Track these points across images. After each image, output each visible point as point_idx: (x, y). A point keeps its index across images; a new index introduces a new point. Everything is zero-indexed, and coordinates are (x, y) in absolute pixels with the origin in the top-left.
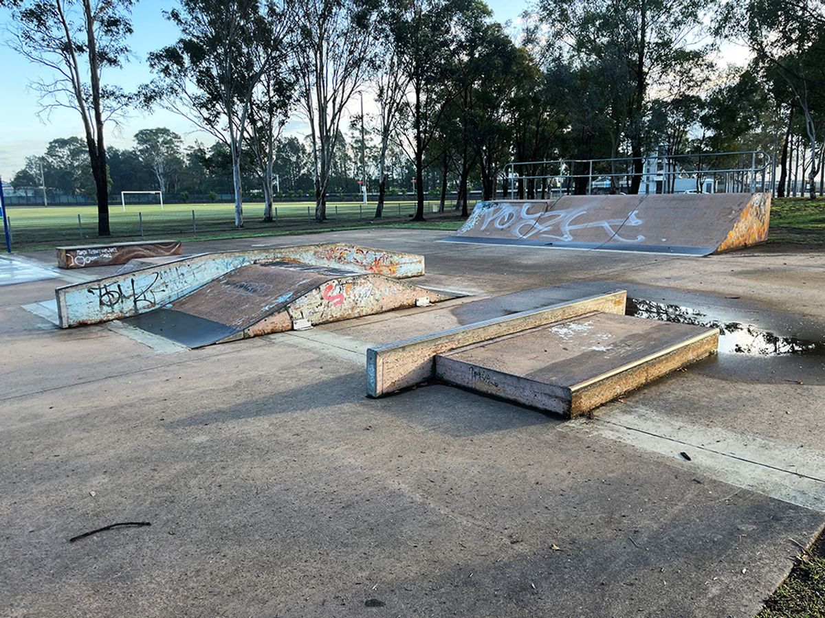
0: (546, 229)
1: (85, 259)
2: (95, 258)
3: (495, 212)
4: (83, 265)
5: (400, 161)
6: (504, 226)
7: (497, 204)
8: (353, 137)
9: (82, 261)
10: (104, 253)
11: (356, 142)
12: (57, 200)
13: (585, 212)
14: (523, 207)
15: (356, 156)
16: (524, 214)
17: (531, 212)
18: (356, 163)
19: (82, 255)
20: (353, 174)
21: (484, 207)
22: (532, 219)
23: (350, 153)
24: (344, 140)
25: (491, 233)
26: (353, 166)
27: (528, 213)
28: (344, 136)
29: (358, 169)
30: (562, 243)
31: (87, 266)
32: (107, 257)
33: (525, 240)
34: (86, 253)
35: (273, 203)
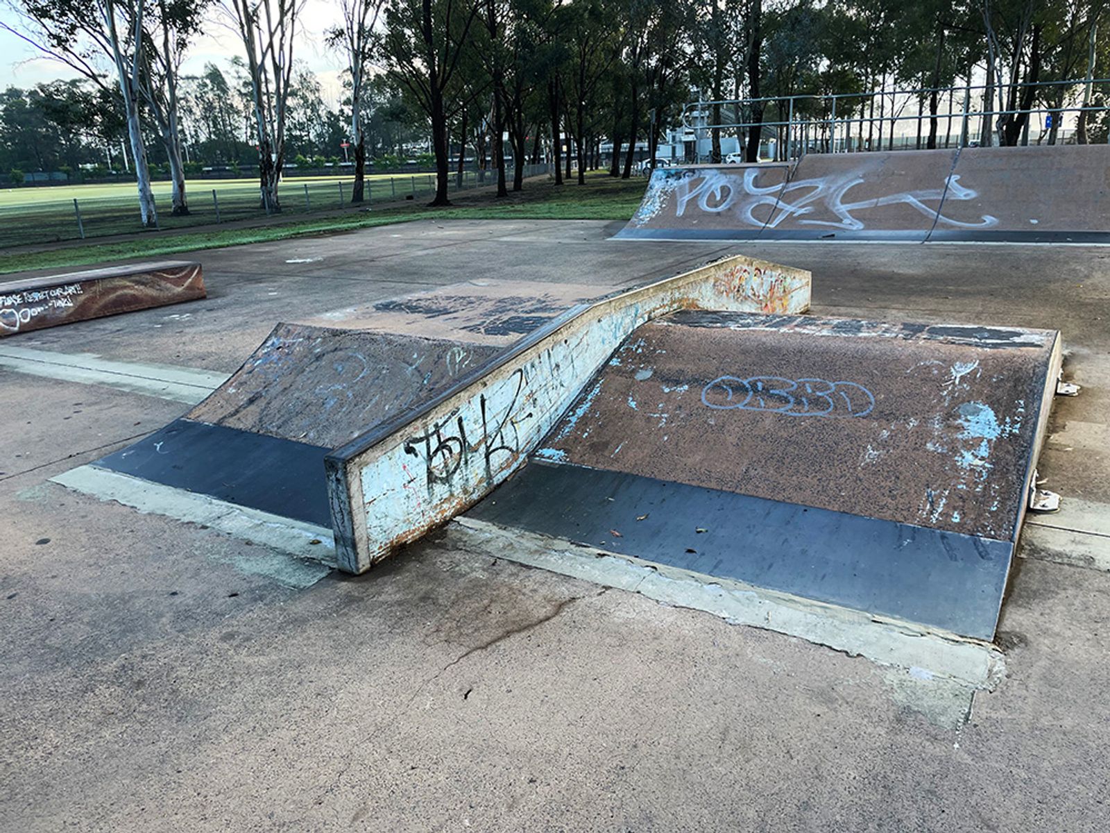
0: (802, 211)
1: (18, 316)
2: (40, 309)
3: (693, 185)
4: (16, 329)
5: (319, 115)
6: (720, 209)
7: (693, 171)
8: (239, 77)
9: (12, 319)
10: (57, 298)
11: (246, 84)
13: (862, 181)
14: (746, 174)
15: (246, 107)
16: (749, 187)
17: (762, 181)
18: (247, 118)
19: (12, 306)
20: (244, 136)
21: (668, 177)
22: (768, 194)
23: (238, 103)
24: (224, 82)
25: (700, 222)
26: (243, 123)
27: (756, 183)
28: (224, 75)
29: (252, 127)
30: (847, 234)
31: (25, 330)
32: (63, 305)
33: (771, 231)
34: (19, 301)
35: (186, 181)
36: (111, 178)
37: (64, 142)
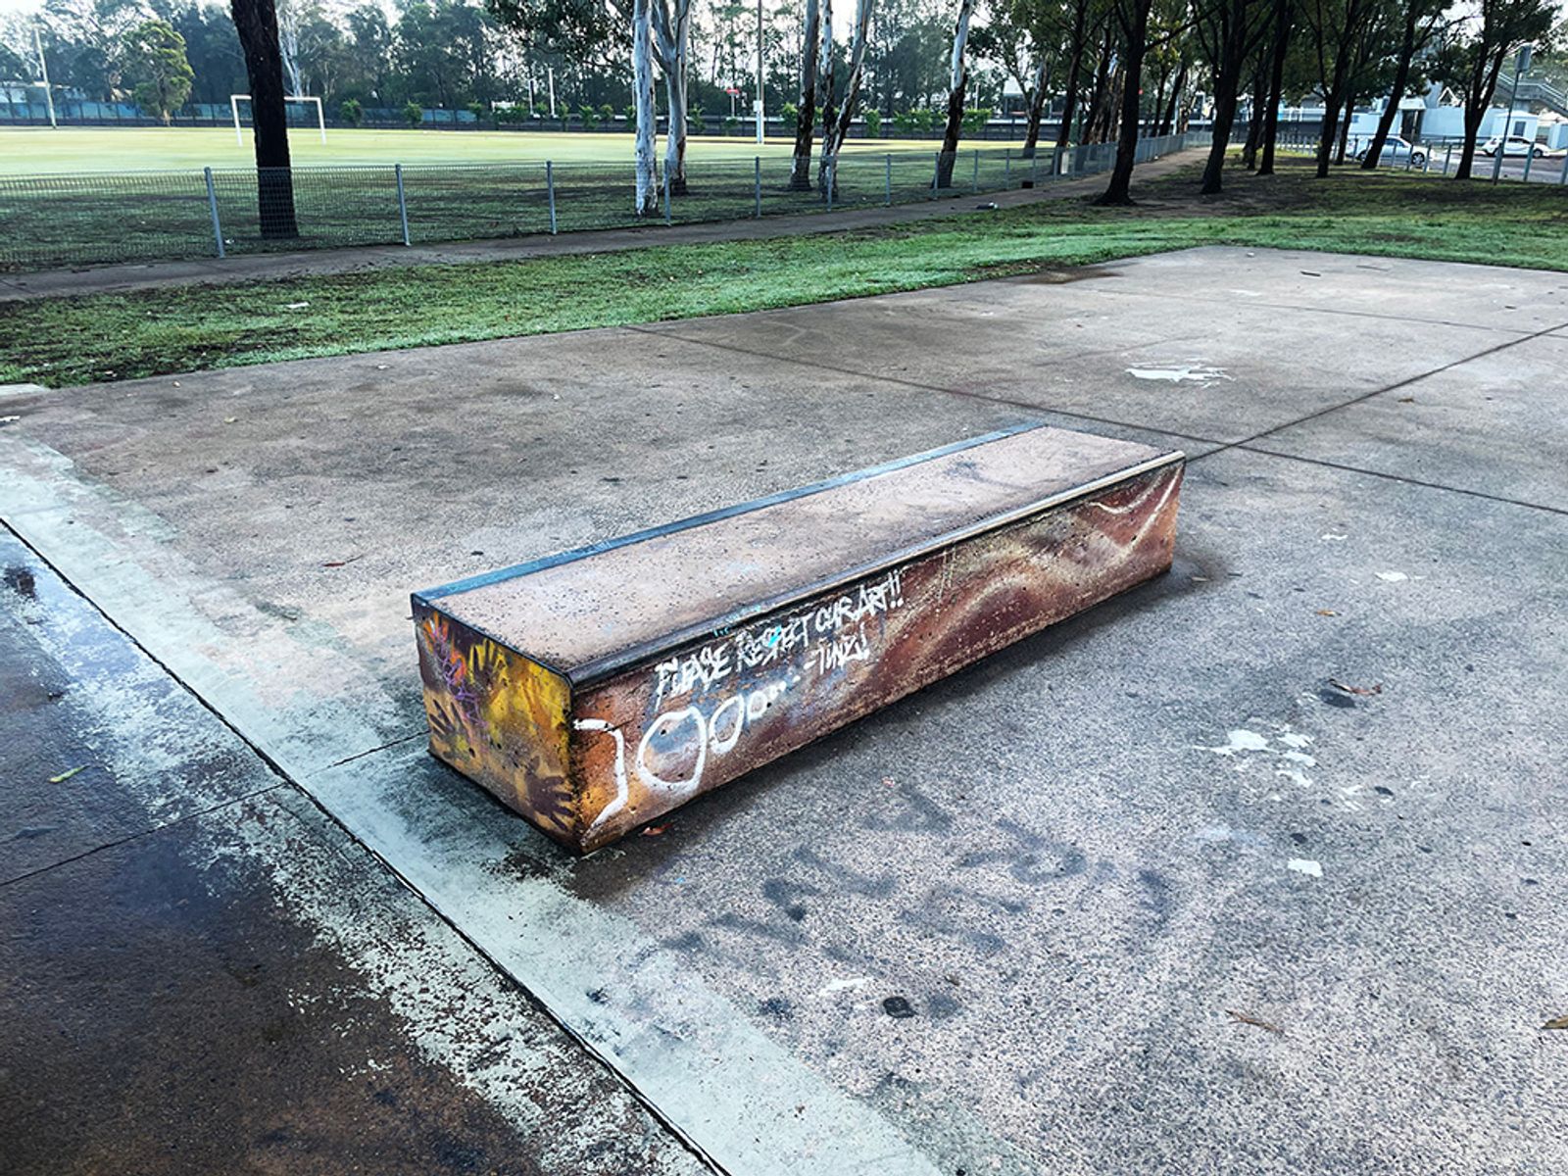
2: (774, 690)
10: (830, 637)
12: (76, 113)
18: (717, 46)
23: (708, 22)
26: (710, 53)
32: (843, 660)
35: (688, 138)
36: (532, 124)
37: (473, 69)
